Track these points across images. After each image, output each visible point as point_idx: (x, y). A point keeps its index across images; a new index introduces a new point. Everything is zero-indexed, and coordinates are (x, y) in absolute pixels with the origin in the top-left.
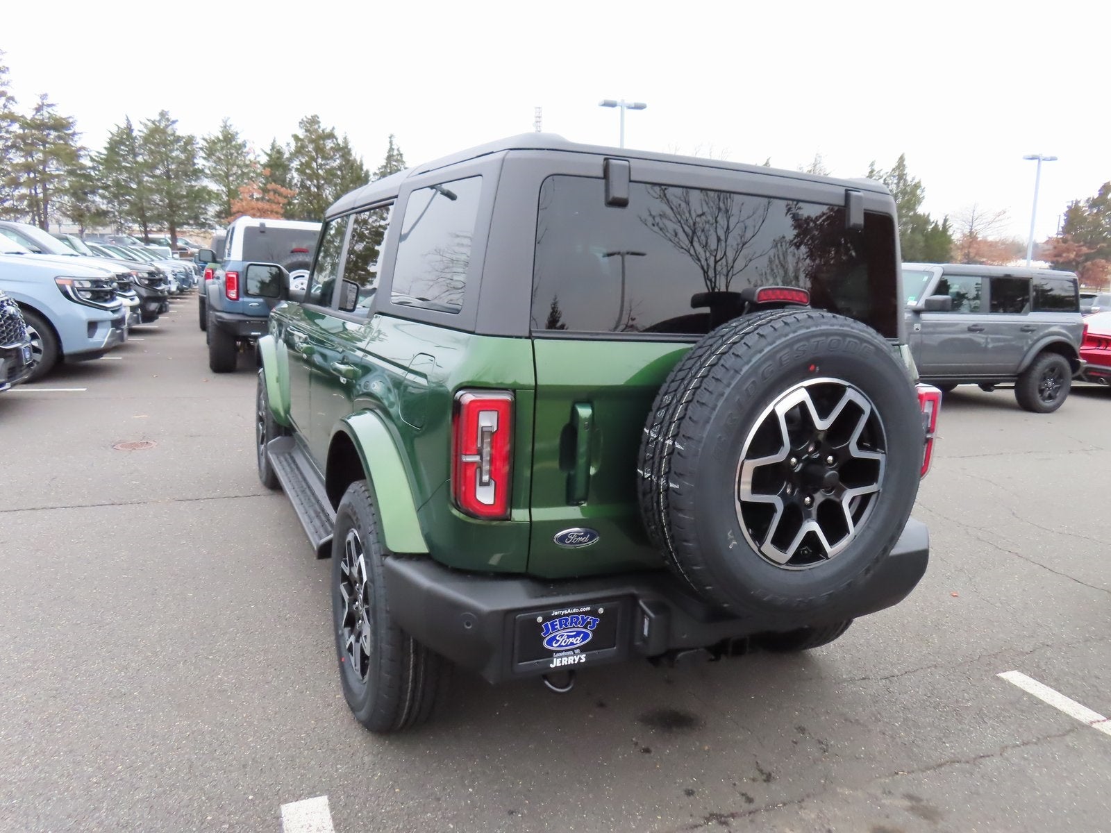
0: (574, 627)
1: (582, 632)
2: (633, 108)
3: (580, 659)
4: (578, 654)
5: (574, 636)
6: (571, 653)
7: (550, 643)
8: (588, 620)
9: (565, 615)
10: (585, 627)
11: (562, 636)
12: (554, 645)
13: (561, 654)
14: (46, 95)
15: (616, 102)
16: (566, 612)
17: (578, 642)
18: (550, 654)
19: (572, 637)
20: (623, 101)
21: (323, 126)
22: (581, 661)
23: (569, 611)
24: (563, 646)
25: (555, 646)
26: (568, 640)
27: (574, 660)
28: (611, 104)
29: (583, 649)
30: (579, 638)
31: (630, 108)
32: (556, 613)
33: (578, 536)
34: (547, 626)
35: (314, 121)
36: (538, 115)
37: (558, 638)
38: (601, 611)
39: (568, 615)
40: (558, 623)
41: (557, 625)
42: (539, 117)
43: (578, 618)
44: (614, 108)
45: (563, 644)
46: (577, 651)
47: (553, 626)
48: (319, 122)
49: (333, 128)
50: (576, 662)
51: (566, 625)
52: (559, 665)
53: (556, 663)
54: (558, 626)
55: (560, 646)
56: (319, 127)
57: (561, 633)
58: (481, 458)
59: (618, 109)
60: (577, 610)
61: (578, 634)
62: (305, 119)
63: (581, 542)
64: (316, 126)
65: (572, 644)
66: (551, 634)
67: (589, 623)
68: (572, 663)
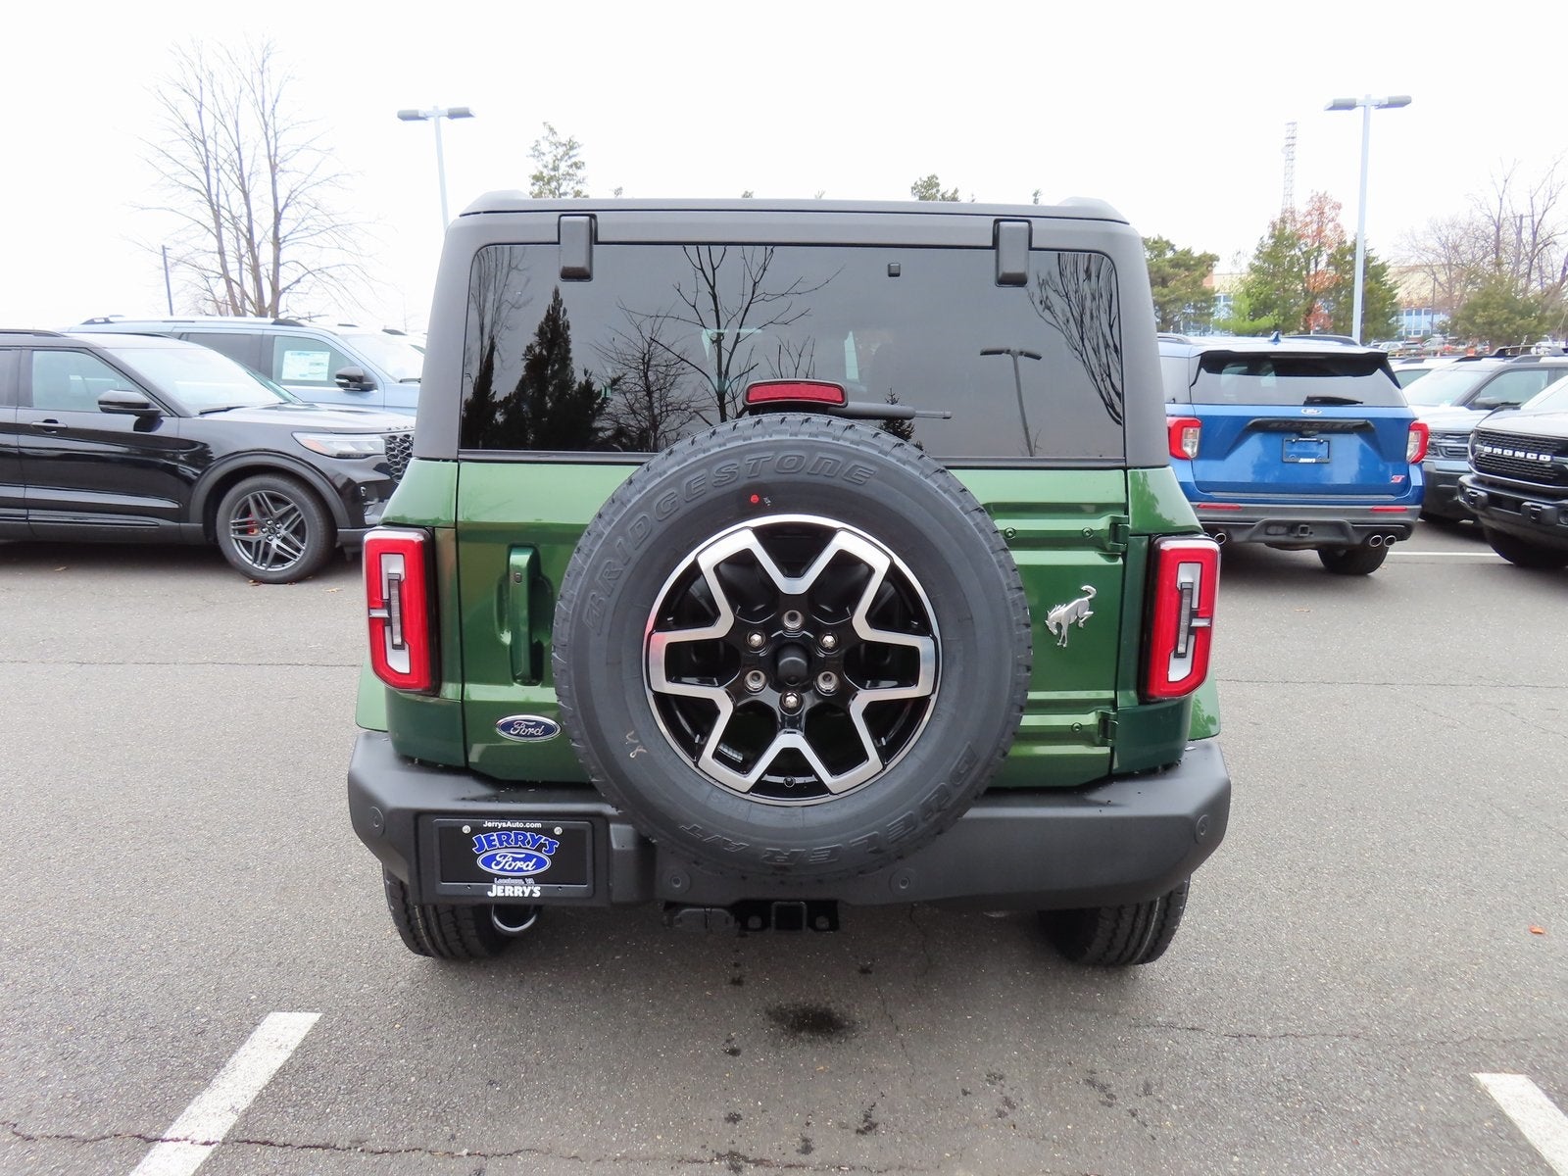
0: (520, 847)
1: (536, 856)
2: (1387, 106)
3: (532, 892)
4: (531, 885)
5: (524, 860)
6: (521, 881)
7: (488, 861)
8: (542, 841)
9: (503, 829)
10: (539, 850)
11: (505, 856)
12: (493, 865)
13: (505, 881)
14: (621, 189)
15: (1355, 100)
16: (504, 825)
17: (529, 868)
18: (490, 878)
19: (520, 860)
20: (1368, 97)
21: (942, 189)
22: (534, 895)
23: (509, 824)
24: (506, 870)
25: (495, 869)
26: (514, 864)
27: (523, 892)
28: (1349, 106)
29: (538, 879)
30: (531, 864)
31: (1380, 106)
32: (490, 825)
33: (527, 727)
34: (479, 839)
35: (931, 183)
36: (1289, 134)
37: (498, 858)
38: (558, 831)
39: (510, 829)
40: (495, 837)
41: (494, 840)
42: (1293, 138)
43: (525, 837)
44: (1353, 111)
45: (507, 867)
46: (530, 881)
47: (490, 842)
48: (938, 185)
49: (956, 191)
50: (526, 895)
51: (507, 841)
52: (500, 894)
53: (497, 891)
54: (496, 843)
55: (502, 869)
56: (938, 191)
57: (503, 852)
58: (390, 613)
59: (1358, 111)
60: (521, 825)
61: (528, 858)
62: (919, 183)
63: (532, 735)
64: (934, 190)
65: (520, 870)
66: (486, 851)
67: (544, 845)
68: (521, 895)
